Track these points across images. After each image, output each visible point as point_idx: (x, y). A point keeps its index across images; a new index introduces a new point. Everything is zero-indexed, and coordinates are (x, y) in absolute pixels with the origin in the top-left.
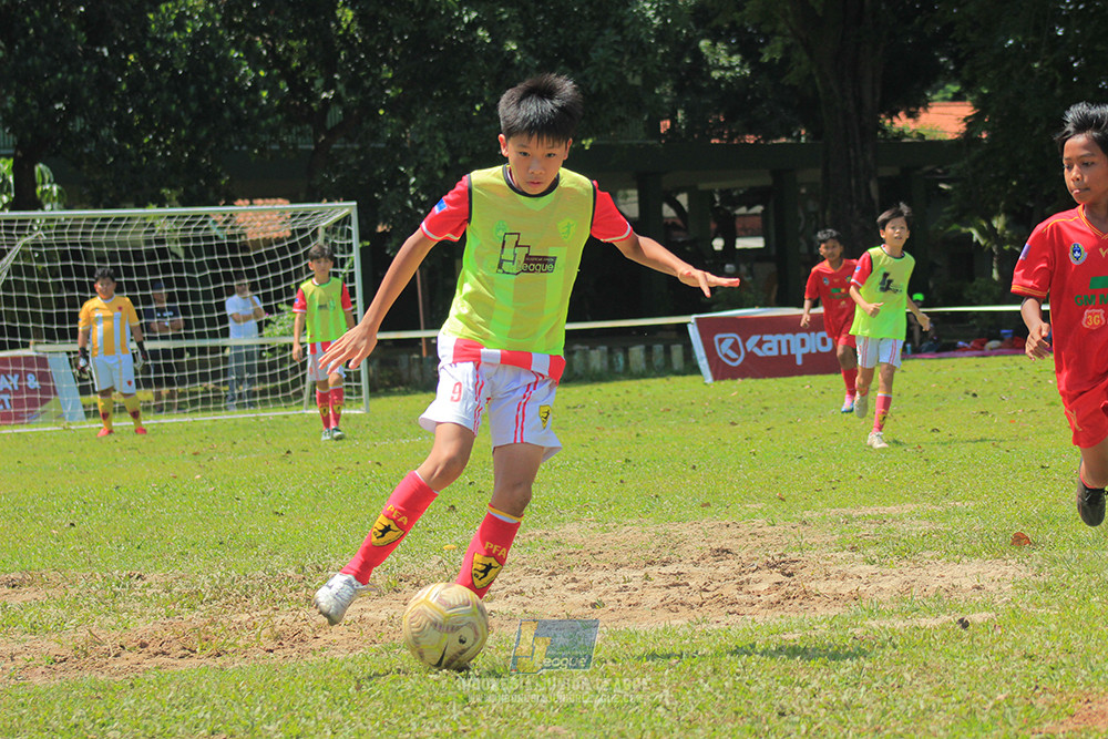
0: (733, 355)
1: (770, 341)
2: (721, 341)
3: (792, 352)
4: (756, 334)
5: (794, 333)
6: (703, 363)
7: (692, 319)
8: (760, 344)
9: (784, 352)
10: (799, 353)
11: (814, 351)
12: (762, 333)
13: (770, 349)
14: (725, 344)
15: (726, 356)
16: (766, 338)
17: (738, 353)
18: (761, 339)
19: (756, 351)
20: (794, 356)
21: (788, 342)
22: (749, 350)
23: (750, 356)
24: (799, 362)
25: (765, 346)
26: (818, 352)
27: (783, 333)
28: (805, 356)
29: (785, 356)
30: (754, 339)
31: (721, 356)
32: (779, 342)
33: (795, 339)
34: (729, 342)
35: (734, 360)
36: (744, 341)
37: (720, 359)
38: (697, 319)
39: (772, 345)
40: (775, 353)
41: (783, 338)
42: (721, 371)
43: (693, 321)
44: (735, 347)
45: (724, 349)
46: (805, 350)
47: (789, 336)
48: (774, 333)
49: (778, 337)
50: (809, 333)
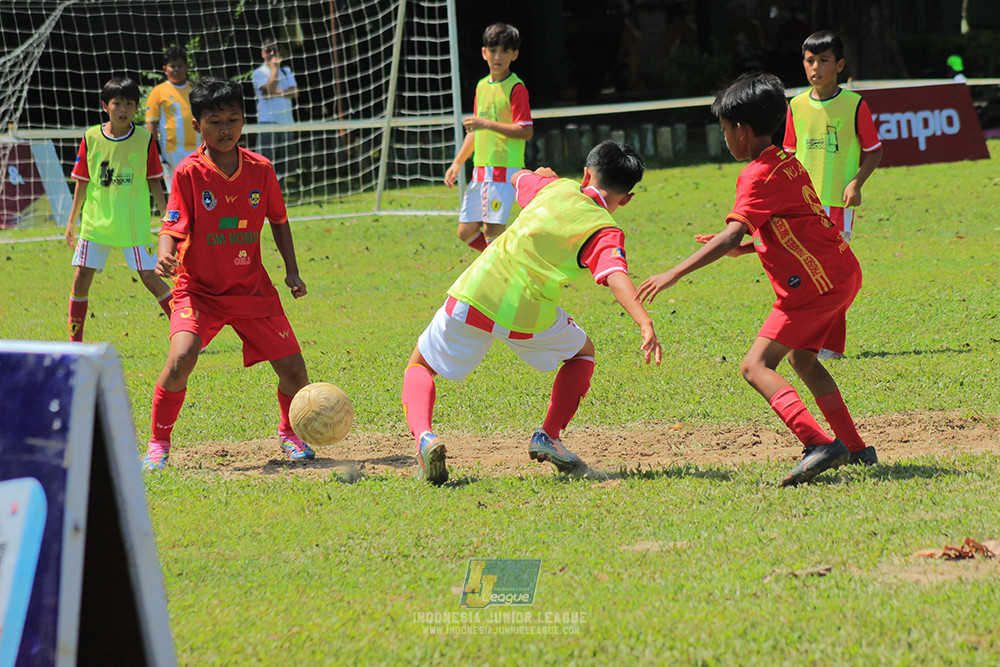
1: (888, 122)
3: (914, 135)
5: (916, 111)
9: (905, 135)
10: (921, 135)
11: (939, 133)
12: (880, 111)
13: (889, 131)
16: (883, 117)
20: (917, 139)
21: (909, 122)
24: (922, 146)
25: (884, 128)
26: (943, 134)
27: (903, 111)
28: (929, 139)
29: (905, 139)
32: (898, 122)
33: (917, 118)
39: (891, 126)
40: (894, 135)
41: (903, 117)
46: (929, 132)
47: (909, 115)
48: (892, 111)
49: (898, 116)
50: (932, 109)
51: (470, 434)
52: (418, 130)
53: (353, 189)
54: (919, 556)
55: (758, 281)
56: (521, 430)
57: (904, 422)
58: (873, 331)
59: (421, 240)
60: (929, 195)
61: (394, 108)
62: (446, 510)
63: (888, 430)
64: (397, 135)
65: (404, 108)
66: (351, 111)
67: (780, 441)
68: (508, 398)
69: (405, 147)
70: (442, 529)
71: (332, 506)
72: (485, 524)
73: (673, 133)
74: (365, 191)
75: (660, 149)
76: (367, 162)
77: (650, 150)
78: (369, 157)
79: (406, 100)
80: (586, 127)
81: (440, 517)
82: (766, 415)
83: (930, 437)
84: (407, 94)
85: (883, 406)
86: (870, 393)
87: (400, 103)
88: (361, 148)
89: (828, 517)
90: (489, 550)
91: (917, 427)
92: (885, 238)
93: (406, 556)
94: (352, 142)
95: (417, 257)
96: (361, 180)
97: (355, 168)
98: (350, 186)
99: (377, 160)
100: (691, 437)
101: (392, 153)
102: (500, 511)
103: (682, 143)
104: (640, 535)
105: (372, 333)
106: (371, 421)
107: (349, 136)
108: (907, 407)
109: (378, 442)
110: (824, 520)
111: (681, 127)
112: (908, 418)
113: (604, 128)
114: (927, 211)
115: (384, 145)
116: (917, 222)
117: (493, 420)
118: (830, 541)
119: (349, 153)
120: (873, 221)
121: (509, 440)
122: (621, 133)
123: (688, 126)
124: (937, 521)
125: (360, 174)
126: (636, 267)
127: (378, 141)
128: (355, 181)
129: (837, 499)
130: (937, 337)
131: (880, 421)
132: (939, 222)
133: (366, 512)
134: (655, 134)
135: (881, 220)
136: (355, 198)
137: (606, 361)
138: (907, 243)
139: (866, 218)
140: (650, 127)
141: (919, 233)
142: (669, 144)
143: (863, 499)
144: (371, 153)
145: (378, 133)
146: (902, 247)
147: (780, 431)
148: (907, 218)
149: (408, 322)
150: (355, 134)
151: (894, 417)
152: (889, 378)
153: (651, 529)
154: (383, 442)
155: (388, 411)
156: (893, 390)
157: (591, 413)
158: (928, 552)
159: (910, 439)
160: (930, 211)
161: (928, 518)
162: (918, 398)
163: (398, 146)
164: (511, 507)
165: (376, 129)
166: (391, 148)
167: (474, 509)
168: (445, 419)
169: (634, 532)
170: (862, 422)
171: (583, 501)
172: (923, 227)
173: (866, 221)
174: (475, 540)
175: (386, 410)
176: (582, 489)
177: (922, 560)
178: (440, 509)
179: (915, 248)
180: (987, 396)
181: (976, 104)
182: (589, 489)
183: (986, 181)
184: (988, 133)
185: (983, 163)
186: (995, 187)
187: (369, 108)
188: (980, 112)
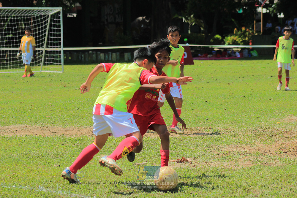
51: (61, 127)
52: (52, 51)
53: (35, 65)
54: (171, 161)
56: (74, 127)
59: (51, 78)
61: (46, 45)
62: (54, 145)
64: (47, 52)
65: (49, 45)
68: (71, 118)
69: (49, 55)
70: (52, 150)
71: (25, 143)
72: (63, 149)
73: (116, 55)
74: (38, 66)
75: (113, 59)
76: (39, 58)
77: (110, 59)
79: (49, 43)
80: (94, 52)
81: (52, 147)
84: (50, 42)
87: (48, 44)
89: (149, 151)
90: (64, 156)
93: (43, 157)
95: (50, 83)
99: (41, 58)
101: (45, 56)
102: (67, 146)
103: (118, 57)
104: (102, 153)
105: (38, 101)
106: (36, 123)
110: (148, 151)
111: (118, 53)
113: (99, 53)
115: (43, 54)
117: (67, 124)
118: (149, 157)
121: (71, 129)
122: (103, 54)
123: (120, 53)
124: (176, 153)
125: (37, 61)
127: (42, 53)
128: (36, 63)
129: (151, 147)
133: (34, 145)
134: (112, 55)
136: (36, 67)
140: (110, 53)
142: (115, 57)
143: (158, 147)
144: (40, 56)
145: (42, 51)
149: (47, 98)
152: (166, 117)
153: (105, 152)
154: (39, 128)
155: (41, 120)
156: (167, 120)
158: (173, 160)
161: (173, 152)
163: (47, 55)
164: (70, 145)
165: (41, 50)
166: (45, 55)
167: (61, 145)
168: (55, 123)
169: (101, 153)
174: (61, 153)
176: (88, 142)
177: (171, 162)
178: (52, 145)
180: (190, 123)
181: (191, 51)
182: (90, 142)
183: (193, 70)
184: (194, 58)
185: (192, 66)
186: (195, 72)
187: (40, 45)
188: (192, 53)
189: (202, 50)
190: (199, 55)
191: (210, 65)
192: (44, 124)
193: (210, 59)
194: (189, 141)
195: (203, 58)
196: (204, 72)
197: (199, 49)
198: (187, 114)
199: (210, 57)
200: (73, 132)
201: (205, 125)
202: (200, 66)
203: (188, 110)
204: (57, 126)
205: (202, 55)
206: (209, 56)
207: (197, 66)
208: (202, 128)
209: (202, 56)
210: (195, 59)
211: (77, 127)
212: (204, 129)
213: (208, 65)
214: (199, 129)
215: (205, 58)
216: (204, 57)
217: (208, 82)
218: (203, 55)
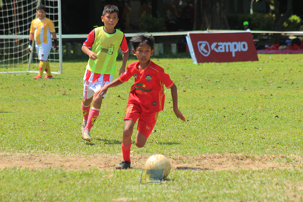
0: (205, 51)
1: (221, 45)
2: (200, 44)
3: (231, 51)
4: (215, 42)
5: (232, 42)
6: (193, 54)
7: (188, 33)
8: (217, 47)
9: (227, 51)
10: (233, 51)
12: (218, 41)
13: (221, 49)
14: (202, 45)
15: (203, 51)
16: (220, 44)
17: (208, 50)
18: (217, 44)
19: (216, 50)
20: (232, 52)
21: (229, 46)
22: (212, 49)
23: (213, 52)
24: (234, 55)
25: (219, 48)
26: (241, 51)
27: (227, 42)
28: (236, 53)
29: (227, 52)
30: (214, 44)
31: (200, 51)
32: (225, 46)
33: (232, 45)
34: (203, 45)
35: (206, 54)
36: (210, 45)
37: (200, 53)
38: (190, 34)
39: (222, 47)
40: (223, 51)
41: (227, 44)
42: (201, 59)
43: (188, 35)
44: (206, 48)
45: (202, 48)
46: (236, 50)
47: (229, 43)
48: (223, 42)
49: (225, 43)
50: (238, 42)
51: (58, 155)
53: (20, 62)
55: (170, 103)
56: (78, 155)
57: (221, 157)
58: (211, 123)
59: (44, 83)
60: (235, 74)
62: (47, 183)
63: (215, 160)
66: (20, 33)
67: (174, 162)
68: (74, 142)
70: (45, 190)
71: (5, 180)
72: (62, 189)
74: (24, 63)
76: (25, 52)
78: (26, 50)
81: (45, 186)
82: (169, 152)
83: (230, 163)
85: (213, 150)
86: (209, 146)
88: (23, 46)
89: (190, 191)
91: (225, 159)
92: (218, 89)
93: (32, 200)
94: (20, 44)
95: (43, 89)
96: (23, 59)
97: (20, 54)
98: (18, 61)
100: (141, 160)
102: (68, 184)
104: (120, 195)
105: (24, 116)
106: (21, 149)
107: (19, 42)
108: (222, 151)
109: (23, 157)
112: (222, 155)
114: (234, 79)
116: (230, 83)
117: (67, 150)
119: (18, 49)
120: (213, 82)
121: (73, 158)
124: (230, 194)
125: (22, 57)
126: (124, 95)
128: (20, 59)
129: (194, 184)
130: (235, 126)
131: (212, 156)
132: (238, 83)
133: (17, 183)
135: (217, 82)
136: (20, 66)
137: (111, 130)
138: (226, 91)
139: (211, 81)
141: (231, 87)
143: (204, 185)
146: (224, 92)
147: (174, 158)
148: (226, 82)
149: (37, 113)
150: (21, 41)
151: (217, 155)
152: (216, 140)
153: (124, 193)
154: (25, 157)
155: (28, 145)
156: (217, 145)
157: (104, 149)
159: (222, 163)
160: (235, 79)
162: (226, 148)
164: (72, 183)
167: (58, 183)
168: (49, 149)
169: (117, 194)
170: (205, 156)
171: (99, 182)
172: (232, 85)
173: (211, 82)
174: (58, 195)
175: (27, 145)
176: (99, 177)
178: (45, 183)
179: (228, 93)
180: (252, 148)
181: (254, 40)
182: (102, 177)
183: (257, 69)
184: (259, 51)
185: (256, 62)
186: (260, 72)
187: (27, 32)
188: (255, 43)
189: (270, 38)
190: (266, 46)
191: (282, 62)
192: (32, 151)
193: (283, 52)
194: (251, 176)
195: (272, 51)
196: (273, 71)
197: (266, 38)
198: (247, 136)
199: (282, 49)
200: (77, 162)
201: (274, 152)
202: (268, 62)
203: (250, 130)
204: (53, 154)
205: (270, 46)
206: (281, 47)
207: (263, 63)
208: (270, 157)
209: (271, 48)
210: (260, 53)
211: (82, 156)
212: (274, 158)
213: (279, 61)
214: (266, 158)
215: (275, 51)
216: (273, 49)
217: (280, 87)
218: (272, 46)
